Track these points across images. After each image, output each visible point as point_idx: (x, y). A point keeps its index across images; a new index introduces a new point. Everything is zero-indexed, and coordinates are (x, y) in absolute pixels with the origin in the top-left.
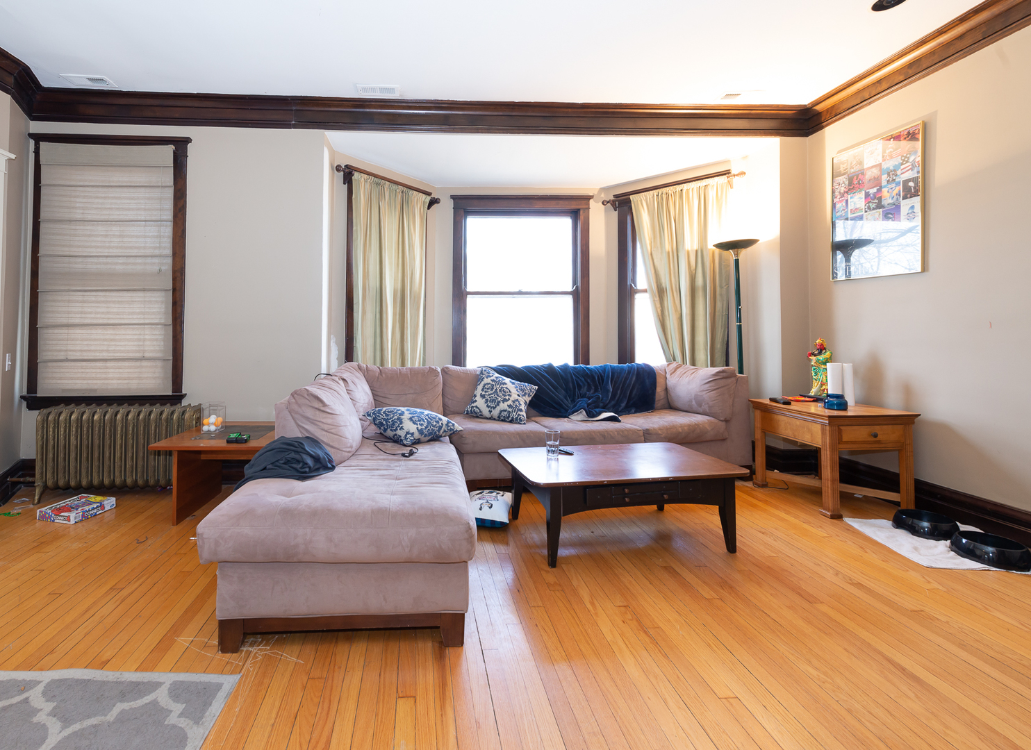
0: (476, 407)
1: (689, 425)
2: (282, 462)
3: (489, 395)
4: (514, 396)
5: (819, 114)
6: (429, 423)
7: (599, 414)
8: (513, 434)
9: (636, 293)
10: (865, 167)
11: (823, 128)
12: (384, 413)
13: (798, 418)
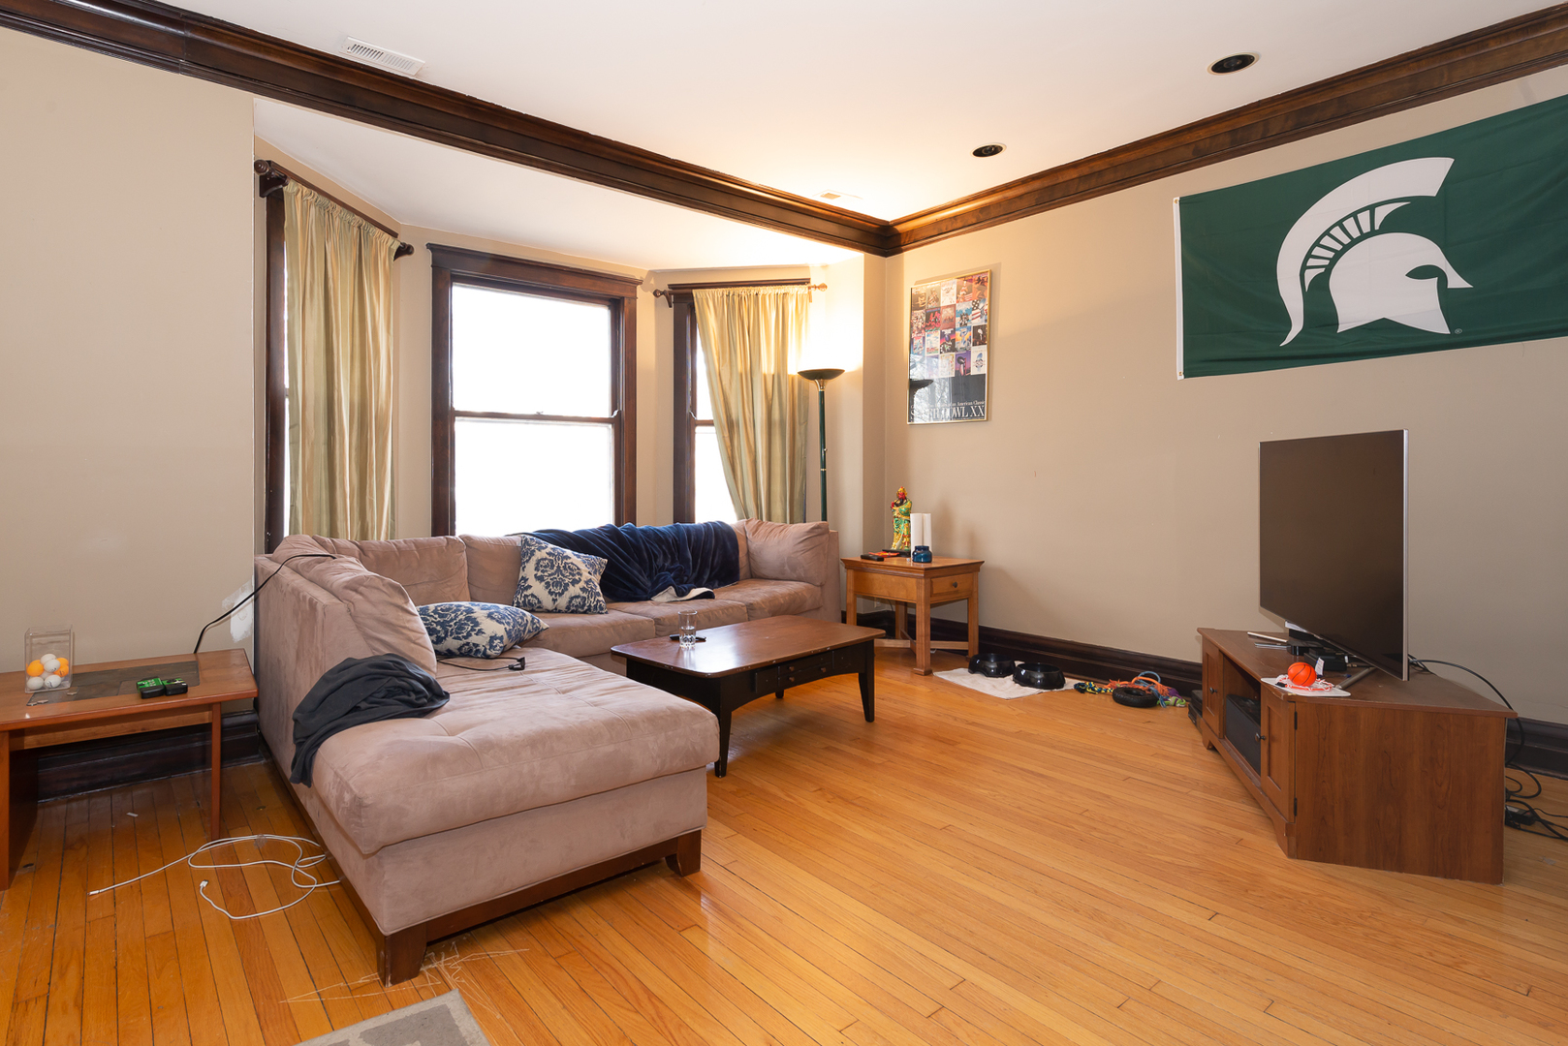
0: (533, 595)
1: (790, 595)
2: (382, 695)
3: (550, 575)
4: (586, 576)
5: (898, 235)
6: (514, 620)
7: (689, 591)
8: (606, 627)
9: (696, 425)
10: (942, 305)
11: (901, 251)
12: (435, 612)
13: (894, 575)
